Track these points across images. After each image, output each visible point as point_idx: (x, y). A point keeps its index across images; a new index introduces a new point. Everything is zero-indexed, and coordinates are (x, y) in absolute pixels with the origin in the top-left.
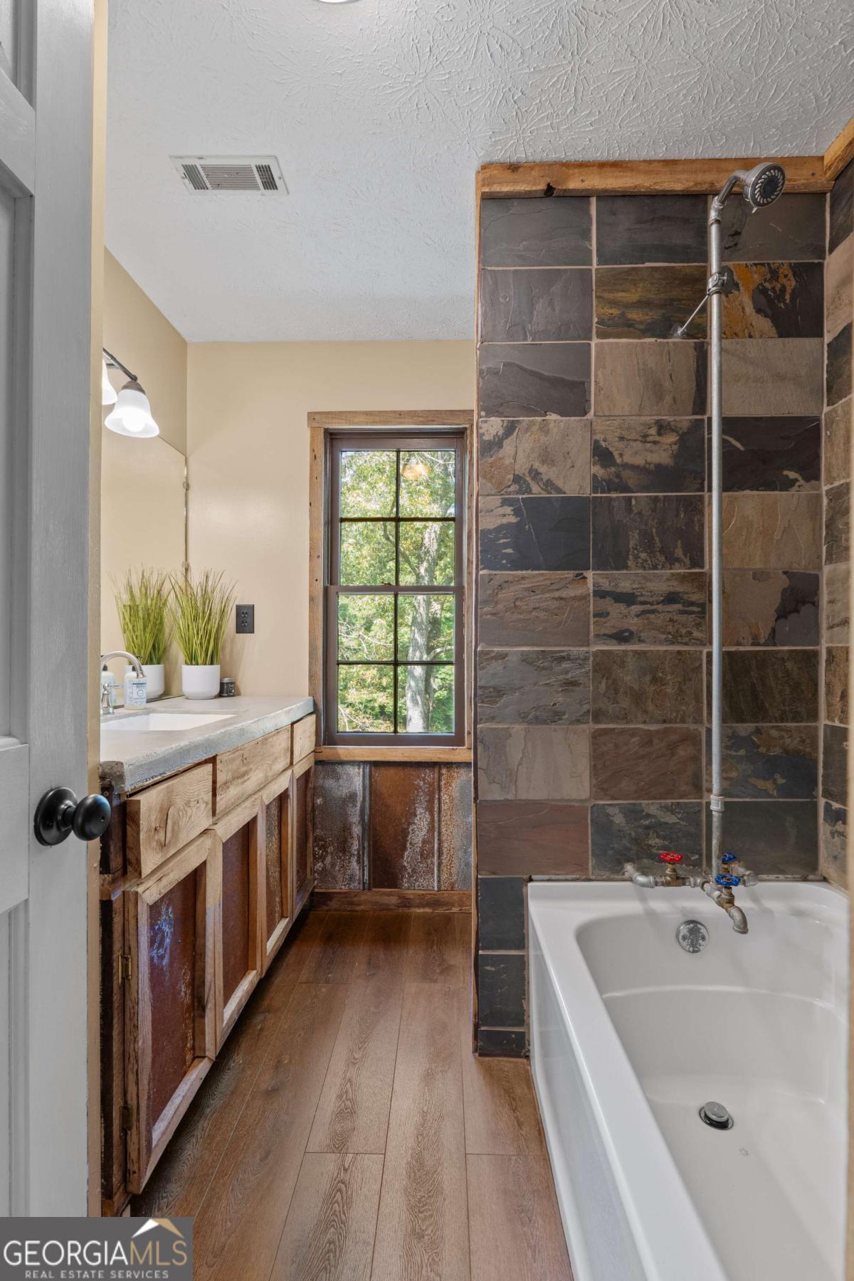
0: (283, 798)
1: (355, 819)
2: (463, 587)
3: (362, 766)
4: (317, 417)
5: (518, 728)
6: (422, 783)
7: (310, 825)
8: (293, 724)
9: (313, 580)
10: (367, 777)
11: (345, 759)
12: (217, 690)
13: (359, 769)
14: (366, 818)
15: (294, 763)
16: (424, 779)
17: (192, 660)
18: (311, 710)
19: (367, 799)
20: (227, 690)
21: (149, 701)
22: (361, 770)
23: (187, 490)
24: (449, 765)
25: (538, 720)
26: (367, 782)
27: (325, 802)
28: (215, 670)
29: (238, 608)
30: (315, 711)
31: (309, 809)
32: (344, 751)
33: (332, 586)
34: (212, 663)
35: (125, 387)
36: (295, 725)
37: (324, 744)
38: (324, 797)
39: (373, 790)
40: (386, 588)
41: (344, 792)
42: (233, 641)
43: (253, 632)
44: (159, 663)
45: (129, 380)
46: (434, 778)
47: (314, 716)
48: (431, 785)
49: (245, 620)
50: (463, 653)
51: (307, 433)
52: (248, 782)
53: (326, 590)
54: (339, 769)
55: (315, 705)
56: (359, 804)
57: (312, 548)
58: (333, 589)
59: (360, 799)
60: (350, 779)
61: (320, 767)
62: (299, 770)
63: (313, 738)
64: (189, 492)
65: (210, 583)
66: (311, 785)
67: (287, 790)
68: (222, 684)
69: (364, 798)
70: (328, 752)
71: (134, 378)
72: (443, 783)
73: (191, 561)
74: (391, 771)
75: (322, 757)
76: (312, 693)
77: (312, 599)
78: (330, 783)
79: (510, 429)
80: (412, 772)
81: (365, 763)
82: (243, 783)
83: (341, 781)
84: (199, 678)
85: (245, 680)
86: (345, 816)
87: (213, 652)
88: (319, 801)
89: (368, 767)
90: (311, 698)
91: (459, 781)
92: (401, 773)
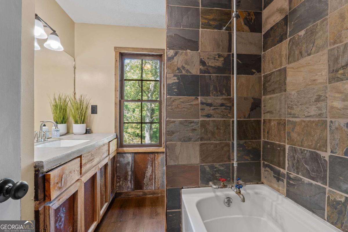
0: (106, 166)
1: (129, 169)
2: (161, 101)
3: (131, 154)
4: (117, 48)
5: (179, 143)
6: (149, 158)
7: (115, 173)
8: (109, 142)
9: (116, 98)
10: (133, 157)
11: (126, 152)
12: (85, 132)
13: (130, 155)
14: (133, 169)
15: (110, 154)
16: (150, 157)
17: (76, 122)
18: (115, 137)
19: (133, 163)
20: (88, 131)
21: (60, 136)
22: (131, 155)
23: (75, 69)
24: (158, 153)
25: (184, 141)
26: (133, 159)
27: (120, 165)
28: (84, 125)
29: (92, 106)
30: (117, 138)
31: (115, 167)
32: (126, 149)
33: (122, 100)
34: (83, 123)
35: (51, 34)
36: (110, 143)
37: (120, 148)
38: (120, 163)
39: (135, 161)
40: (139, 100)
41: (126, 162)
42: (90, 116)
43: (97, 114)
44: (65, 123)
45: (53, 32)
46: (153, 157)
47: (116, 139)
48: (152, 159)
49: (94, 110)
50: (162, 120)
51: (114, 53)
52: (93, 162)
53: (120, 101)
54: (124, 155)
55: (117, 136)
56: (130, 165)
57: (116, 88)
58: (122, 101)
59: (131, 164)
60: (128, 158)
61: (118, 155)
62: (111, 156)
63: (116, 146)
64: (76, 69)
65: (82, 98)
66: (115, 160)
67: (107, 163)
68: (86, 130)
69: (132, 164)
70: (121, 150)
71: (54, 31)
72: (156, 158)
73: (76, 92)
74: (140, 155)
75: (119, 151)
76: (116, 132)
77: (116, 104)
78: (122, 159)
79: (176, 54)
80: (147, 155)
81: (132, 153)
82: (92, 162)
83: (125, 159)
84: (78, 128)
85: (94, 128)
86: (126, 169)
87: (83, 120)
88: (118, 165)
89: (133, 154)
90: (115, 134)
91: (160, 157)
92: (143, 156)
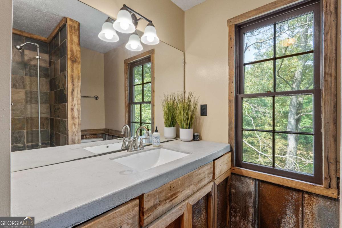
0: (208, 196)
1: (251, 205)
2: (321, 90)
3: (254, 181)
4: (232, 21)
6: (290, 198)
7: (228, 202)
8: (214, 160)
9: (230, 92)
10: (257, 187)
11: (245, 175)
12: (192, 138)
13: (253, 181)
14: (257, 206)
15: (215, 178)
16: (292, 197)
17: (183, 127)
18: (229, 150)
19: (257, 197)
20: (196, 138)
22: (254, 182)
23: (185, 64)
24: (310, 194)
26: (257, 189)
27: (236, 192)
28: (191, 130)
29: (202, 106)
30: (231, 151)
31: (228, 194)
32: (245, 171)
33: (239, 95)
34: (189, 128)
35: (148, 25)
36: (216, 161)
37: (236, 166)
38: (235, 190)
39: (260, 193)
40: (267, 94)
41: (245, 190)
42: (200, 119)
43: (207, 115)
44: (174, 127)
46: (298, 198)
47: (230, 154)
48: (296, 201)
49: (204, 110)
50: (321, 128)
51: (227, 29)
52: (176, 199)
53: (236, 98)
54: (243, 179)
55: (231, 148)
56: (253, 198)
57: (230, 79)
58: (240, 96)
59: (253, 196)
60: (248, 185)
61: (233, 176)
62: (218, 181)
63: (230, 163)
64: (186, 64)
66: (229, 184)
67: (210, 192)
68: (194, 136)
69: (255, 196)
70: (237, 169)
71: (150, 22)
72: (305, 202)
73: (186, 90)
74: (271, 187)
75: (234, 172)
76: (230, 142)
77: (230, 101)
78: (238, 184)
80: (284, 191)
81: (256, 180)
82: (171, 201)
83: (244, 185)
84: (185, 133)
86: (246, 202)
87: (190, 123)
88: (233, 191)
89: (258, 182)
90: (229, 145)
91: (317, 205)
92: (277, 189)
